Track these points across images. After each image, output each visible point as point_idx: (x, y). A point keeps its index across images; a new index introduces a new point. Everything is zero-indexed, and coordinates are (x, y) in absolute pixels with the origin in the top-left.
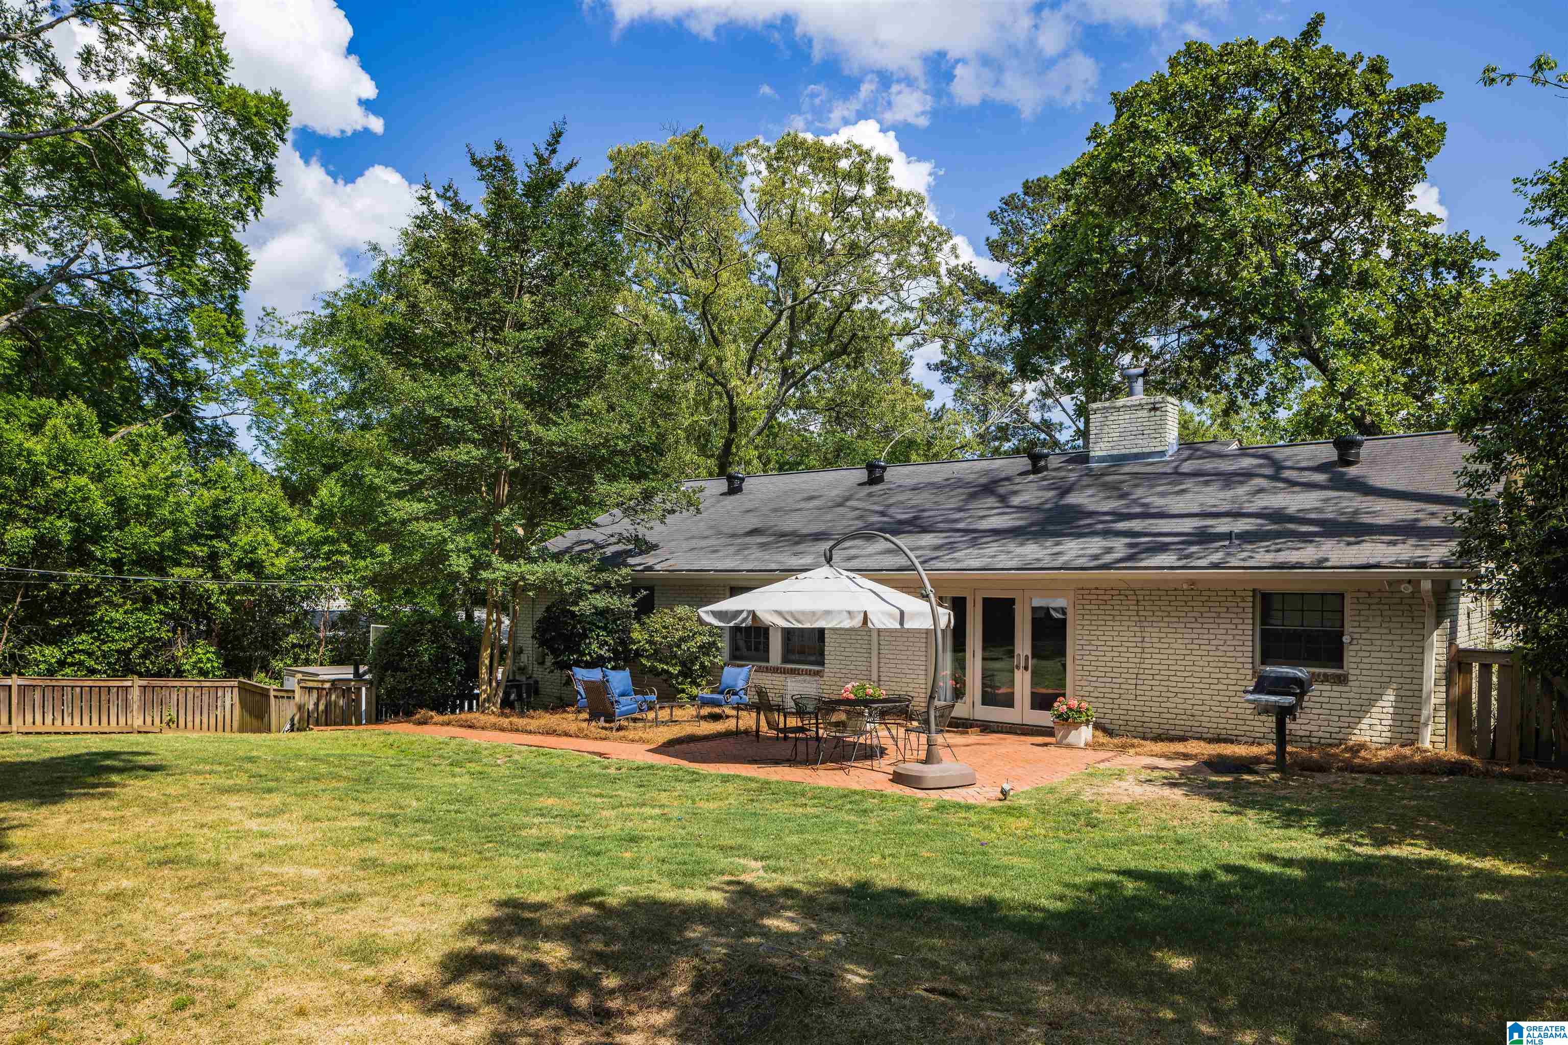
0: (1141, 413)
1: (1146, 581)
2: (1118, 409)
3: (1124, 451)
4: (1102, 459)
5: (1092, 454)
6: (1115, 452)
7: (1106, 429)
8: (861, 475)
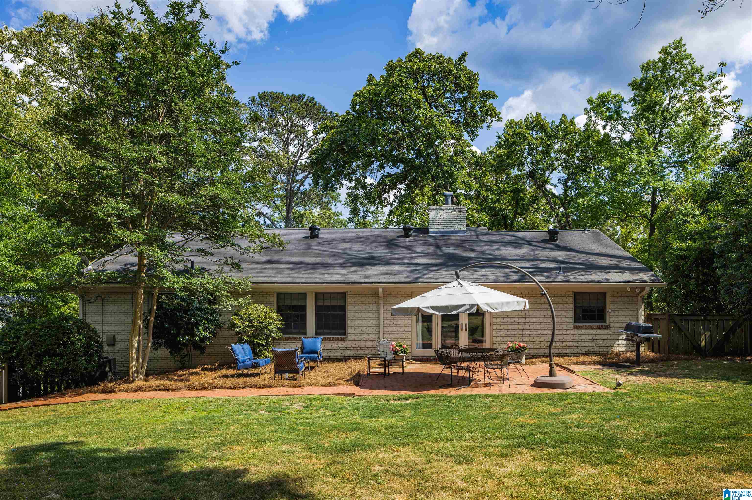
0: (453, 213)
1: (526, 288)
2: (443, 210)
3: (446, 230)
4: (436, 232)
5: (430, 230)
6: (442, 230)
7: (437, 218)
8: (307, 233)
